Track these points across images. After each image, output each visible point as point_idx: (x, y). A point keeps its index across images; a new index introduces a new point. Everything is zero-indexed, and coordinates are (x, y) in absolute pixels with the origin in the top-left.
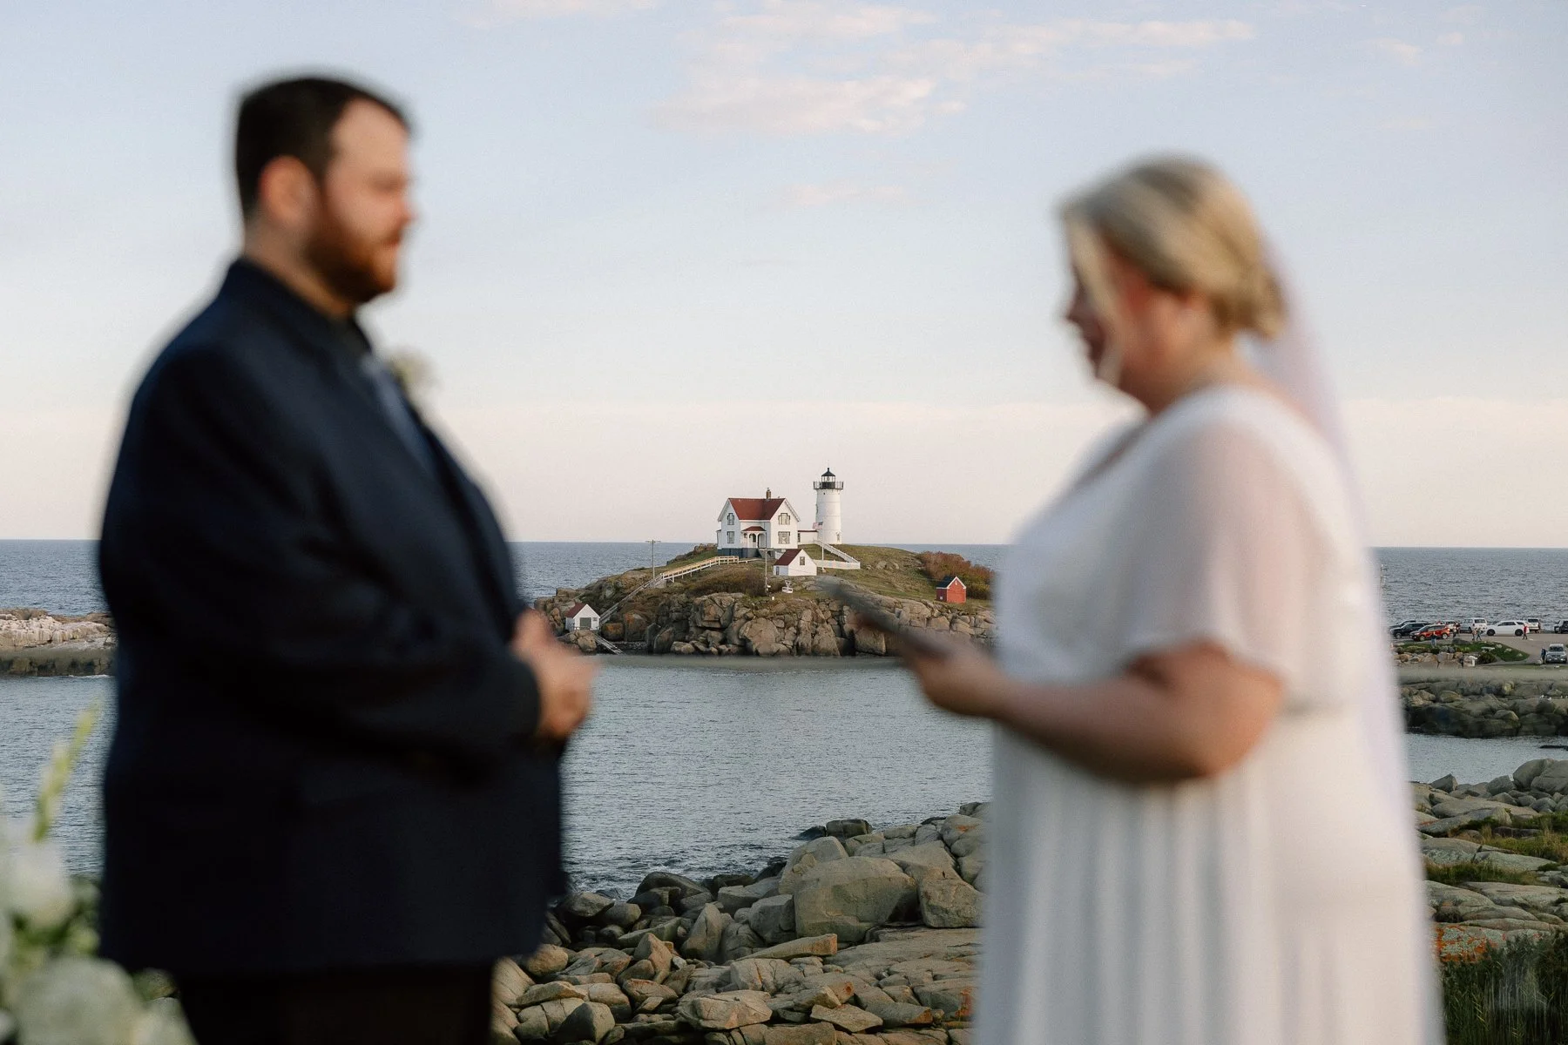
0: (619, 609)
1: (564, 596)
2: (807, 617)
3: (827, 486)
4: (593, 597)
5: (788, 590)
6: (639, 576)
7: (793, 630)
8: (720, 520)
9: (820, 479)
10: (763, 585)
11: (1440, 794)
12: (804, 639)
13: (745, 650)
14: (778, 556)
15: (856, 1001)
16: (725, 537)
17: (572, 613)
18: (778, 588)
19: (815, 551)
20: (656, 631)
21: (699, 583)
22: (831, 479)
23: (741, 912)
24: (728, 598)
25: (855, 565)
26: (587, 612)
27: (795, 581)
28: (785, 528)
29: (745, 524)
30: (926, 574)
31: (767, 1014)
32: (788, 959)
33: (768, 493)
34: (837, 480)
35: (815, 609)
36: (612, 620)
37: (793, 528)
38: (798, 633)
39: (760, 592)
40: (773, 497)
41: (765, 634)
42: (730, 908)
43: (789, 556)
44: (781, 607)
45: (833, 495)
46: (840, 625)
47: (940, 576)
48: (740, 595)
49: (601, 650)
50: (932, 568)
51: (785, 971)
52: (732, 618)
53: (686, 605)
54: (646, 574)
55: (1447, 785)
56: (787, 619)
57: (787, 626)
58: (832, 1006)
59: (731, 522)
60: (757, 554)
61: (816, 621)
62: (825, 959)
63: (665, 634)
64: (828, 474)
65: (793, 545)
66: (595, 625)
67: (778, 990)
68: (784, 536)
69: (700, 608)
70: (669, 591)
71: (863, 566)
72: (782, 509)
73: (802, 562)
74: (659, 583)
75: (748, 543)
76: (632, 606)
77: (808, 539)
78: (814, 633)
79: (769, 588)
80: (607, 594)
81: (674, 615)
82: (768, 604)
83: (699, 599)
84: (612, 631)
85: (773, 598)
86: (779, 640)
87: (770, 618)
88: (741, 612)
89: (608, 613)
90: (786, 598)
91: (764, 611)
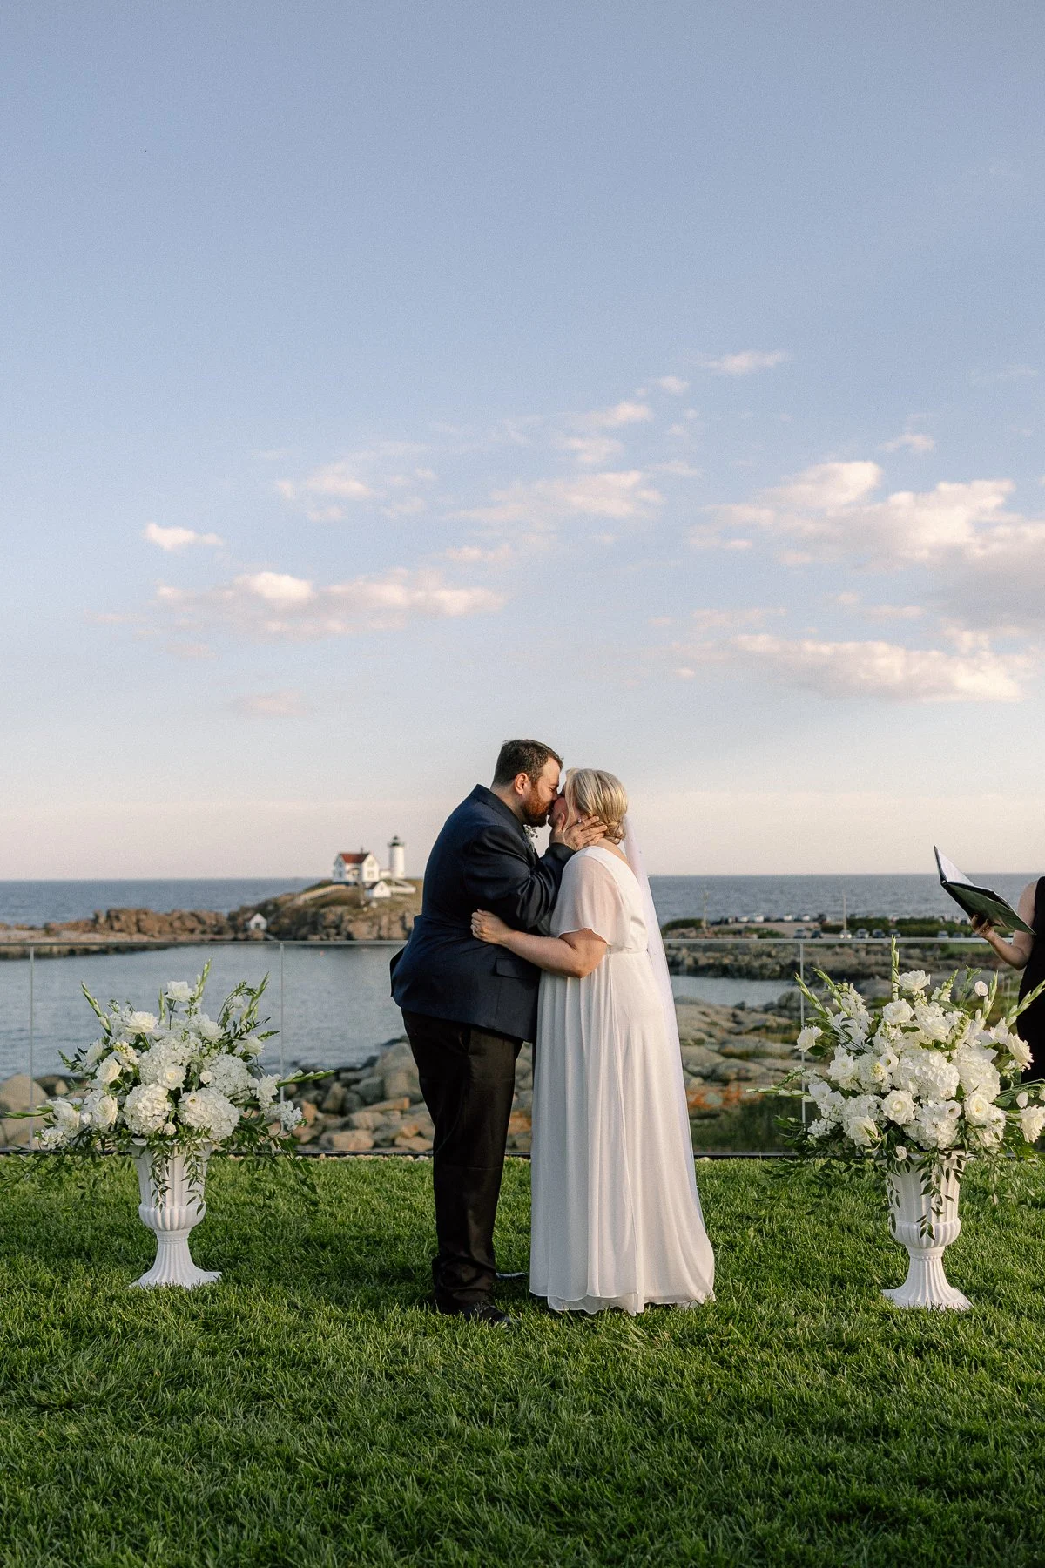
0: (277, 917)
1: (245, 910)
2: (385, 921)
3: (395, 845)
4: (262, 909)
5: (374, 905)
6: (289, 897)
7: (377, 928)
8: (335, 864)
9: (390, 840)
10: (359, 901)
11: (738, 1012)
12: (384, 933)
13: (350, 938)
14: (368, 885)
15: (420, 1134)
16: (337, 875)
17: (249, 919)
18: (368, 903)
19: (389, 882)
20: (298, 929)
21: (323, 901)
22: (396, 841)
23: (354, 1087)
24: (340, 909)
25: (411, 890)
26: (258, 918)
27: (378, 900)
28: (371, 869)
29: (348, 867)
31: (371, 1143)
32: (382, 1113)
33: (361, 849)
34: (401, 840)
35: (390, 915)
36: (274, 923)
37: (376, 868)
38: (380, 928)
39: (357, 906)
40: (365, 851)
41: (362, 930)
42: (348, 1084)
43: (374, 885)
44: (370, 914)
45: (399, 851)
48: (347, 907)
49: (266, 939)
51: (380, 1119)
52: (342, 920)
53: (315, 914)
54: (293, 896)
55: (741, 1007)
56: (374, 920)
57: (373, 925)
58: (406, 1137)
59: (340, 865)
60: (356, 884)
61: (391, 922)
62: (402, 1112)
63: (304, 931)
64: (396, 838)
65: (376, 879)
66: (263, 926)
67: (376, 1130)
68: (371, 873)
69: (324, 916)
70: (306, 906)
72: (369, 859)
73: (382, 889)
74: (300, 901)
75: (349, 878)
76: (284, 915)
77: (385, 875)
78: (389, 929)
79: (363, 903)
80: (270, 908)
81: (309, 920)
82: (363, 912)
83: (323, 911)
84: (274, 929)
85: (365, 909)
86: (369, 933)
87: (364, 920)
88: (347, 917)
89: (271, 919)
90: (373, 909)
91: (361, 916)
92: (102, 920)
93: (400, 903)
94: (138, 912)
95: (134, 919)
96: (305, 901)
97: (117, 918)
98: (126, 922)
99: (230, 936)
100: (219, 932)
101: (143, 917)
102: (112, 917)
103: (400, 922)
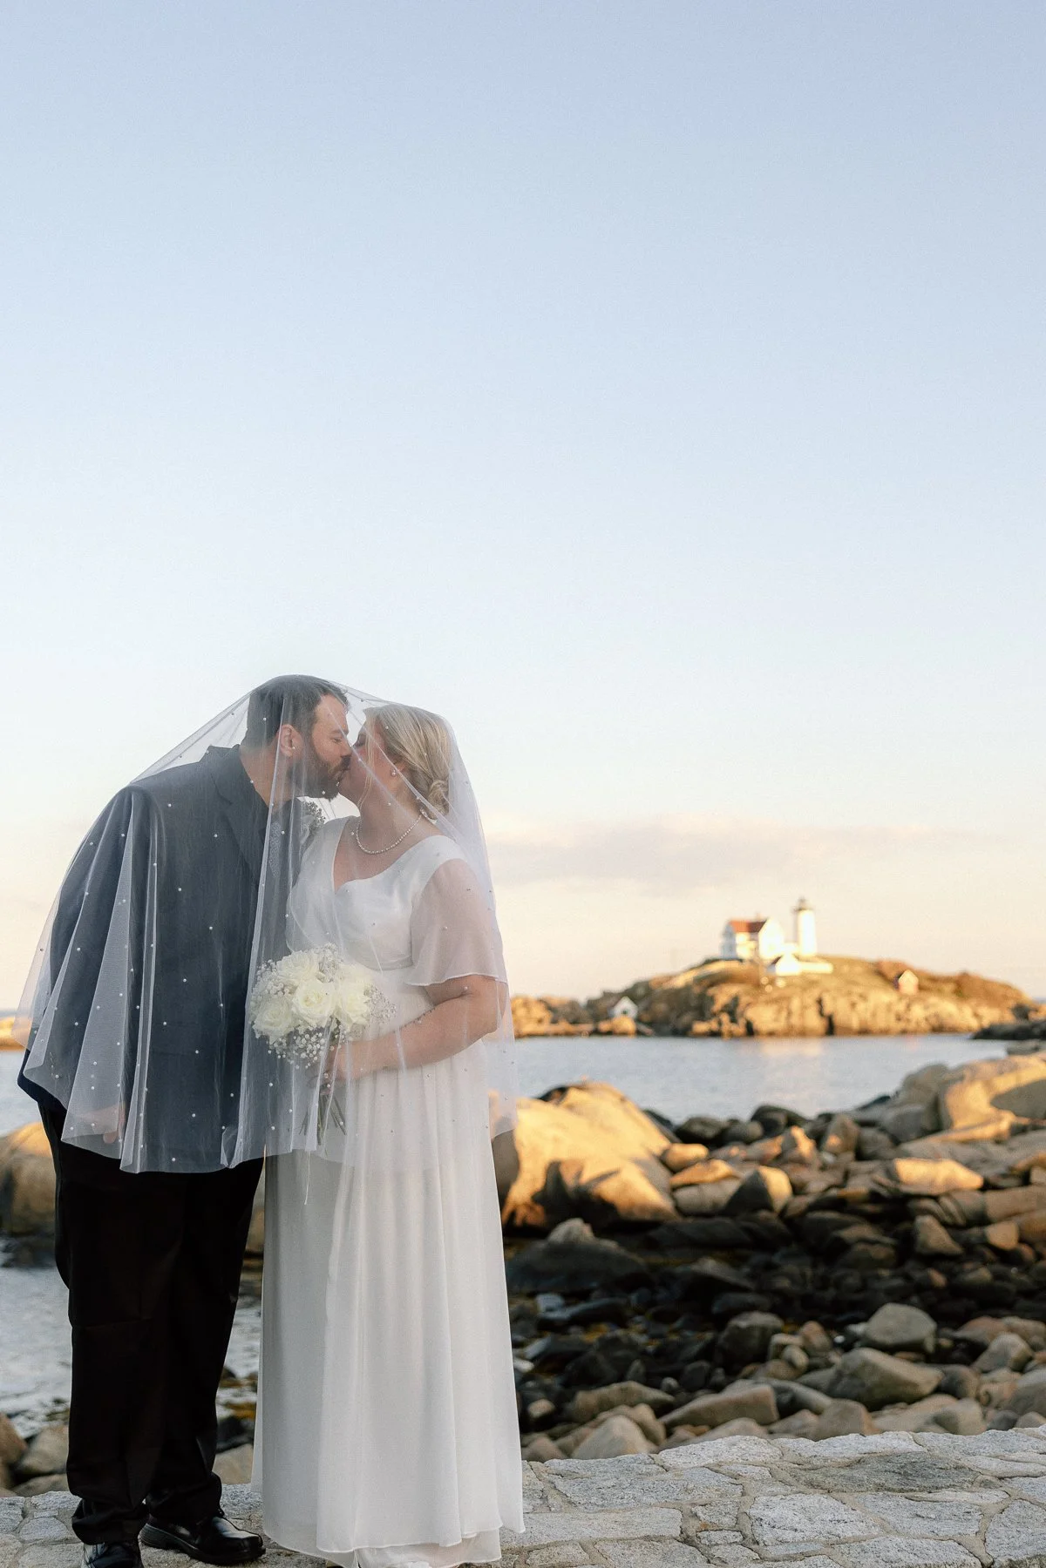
0: (651, 1003)
1: (607, 995)
2: (795, 1004)
3: (800, 909)
4: (631, 994)
5: (781, 983)
6: (665, 978)
7: (784, 1014)
8: (723, 936)
9: (795, 904)
10: (759, 979)
12: (795, 1020)
13: (750, 1031)
14: (768, 961)
16: (727, 949)
17: (613, 1006)
18: (772, 982)
19: (797, 957)
20: (678, 1017)
21: (712, 980)
22: (802, 905)
24: (734, 989)
26: (626, 1004)
27: (783, 978)
28: (772, 940)
29: (740, 938)
30: (882, 974)
33: (758, 914)
34: (810, 902)
35: (800, 997)
36: (647, 1009)
38: (790, 1015)
39: (758, 986)
40: (762, 917)
41: (763, 1016)
43: (777, 961)
44: (775, 995)
45: (808, 917)
46: (822, 1009)
47: (892, 975)
48: (744, 988)
49: (638, 1031)
50: (886, 969)
52: (737, 1003)
53: (702, 996)
54: (670, 978)
56: (781, 1001)
57: (781, 1010)
59: (731, 936)
60: (751, 961)
61: (804, 1008)
63: (686, 1019)
64: (802, 901)
65: (778, 953)
66: (633, 1014)
68: (772, 945)
69: (712, 1000)
70: (687, 988)
71: (835, 968)
72: (769, 926)
73: (788, 965)
74: (680, 982)
75: (743, 952)
76: (659, 1000)
77: (790, 948)
78: (802, 1015)
79: (764, 980)
80: (641, 991)
81: (694, 1003)
82: (766, 993)
83: (711, 991)
84: (646, 1017)
85: (769, 989)
86: (776, 1020)
87: (768, 1002)
88: (744, 1000)
89: (643, 1004)
90: (779, 988)
91: (763, 998)
93: (813, 983)
99: (588, 1027)
100: (575, 1022)
103: (817, 1007)
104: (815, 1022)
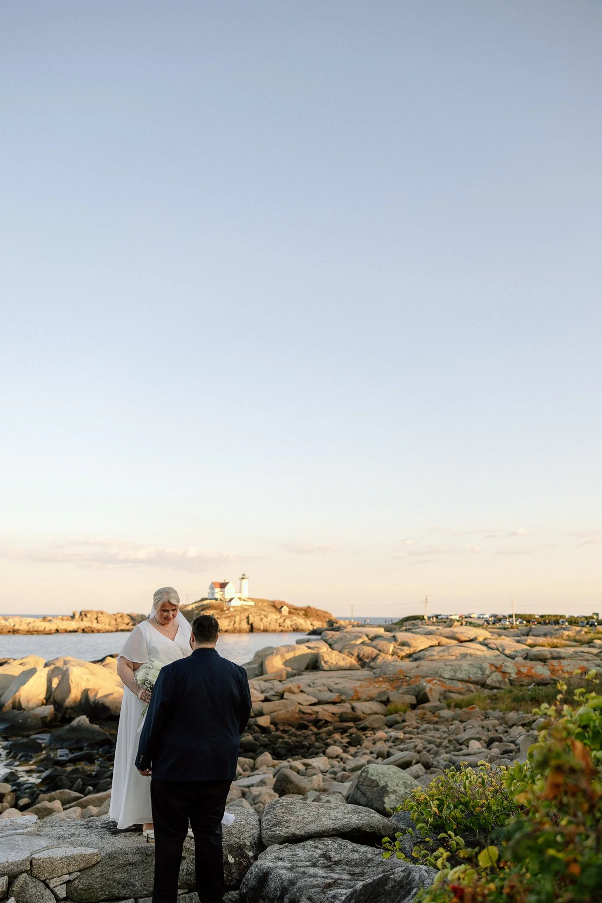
2: (237, 619)
5: (232, 609)
7: (233, 622)
8: (210, 589)
9: (241, 576)
10: (223, 608)
12: (237, 625)
14: (227, 600)
16: (211, 595)
18: (228, 609)
19: (240, 598)
21: (203, 608)
22: (244, 577)
25: (252, 603)
27: (233, 607)
28: (230, 591)
29: (217, 590)
30: (274, 606)
33: (225, 580)
34: (246, 576)
35: (240, 615)
37: (232, 591)
39: (223, 610)
43: (231, 600)
44: (229, 615)
45: (245, 582)
46: (248, 621)
47: (279, 607)
48: (216, 611)
50: (277, 605)
56: (231, 618)
59: (212, 589)
60: (220, 600)
61: (241, 620)
64: (244, 575)
65: (232, 596)
68: (230, 593)
70: (192, 610)
71: (255, 604)
72: (229, 585)
73: (236, 602)
74: (189, 608)
75: (218, 596)
77: (237, 595)
78: (240, 623)
79: (225, 608)
85: (227, 612)
86: (229, 626)
87: (226, 618)
90: (231, 612)
91: (224, 616)
92: (77, 616)
93: (246, 609)
94: (97, 613)
95: (95, 616)
96: (192, 608)
97: (86, 615)
98: (90, 617)
101: (101, 615)
102: (83, 615)
103: (246, 620)
104: (245, 626)
